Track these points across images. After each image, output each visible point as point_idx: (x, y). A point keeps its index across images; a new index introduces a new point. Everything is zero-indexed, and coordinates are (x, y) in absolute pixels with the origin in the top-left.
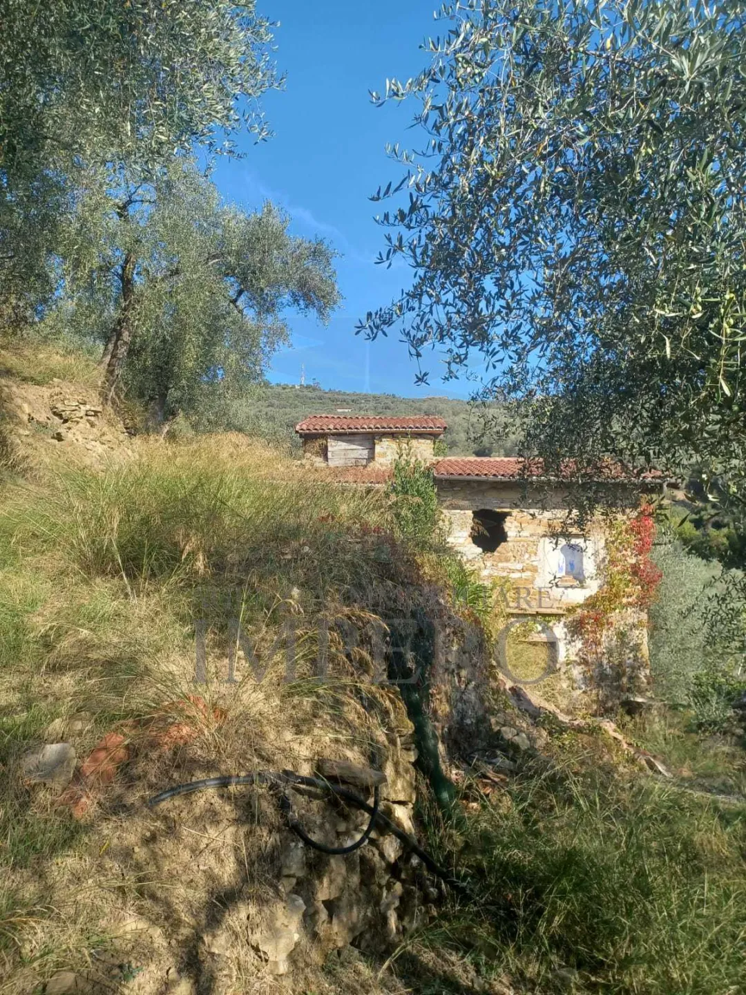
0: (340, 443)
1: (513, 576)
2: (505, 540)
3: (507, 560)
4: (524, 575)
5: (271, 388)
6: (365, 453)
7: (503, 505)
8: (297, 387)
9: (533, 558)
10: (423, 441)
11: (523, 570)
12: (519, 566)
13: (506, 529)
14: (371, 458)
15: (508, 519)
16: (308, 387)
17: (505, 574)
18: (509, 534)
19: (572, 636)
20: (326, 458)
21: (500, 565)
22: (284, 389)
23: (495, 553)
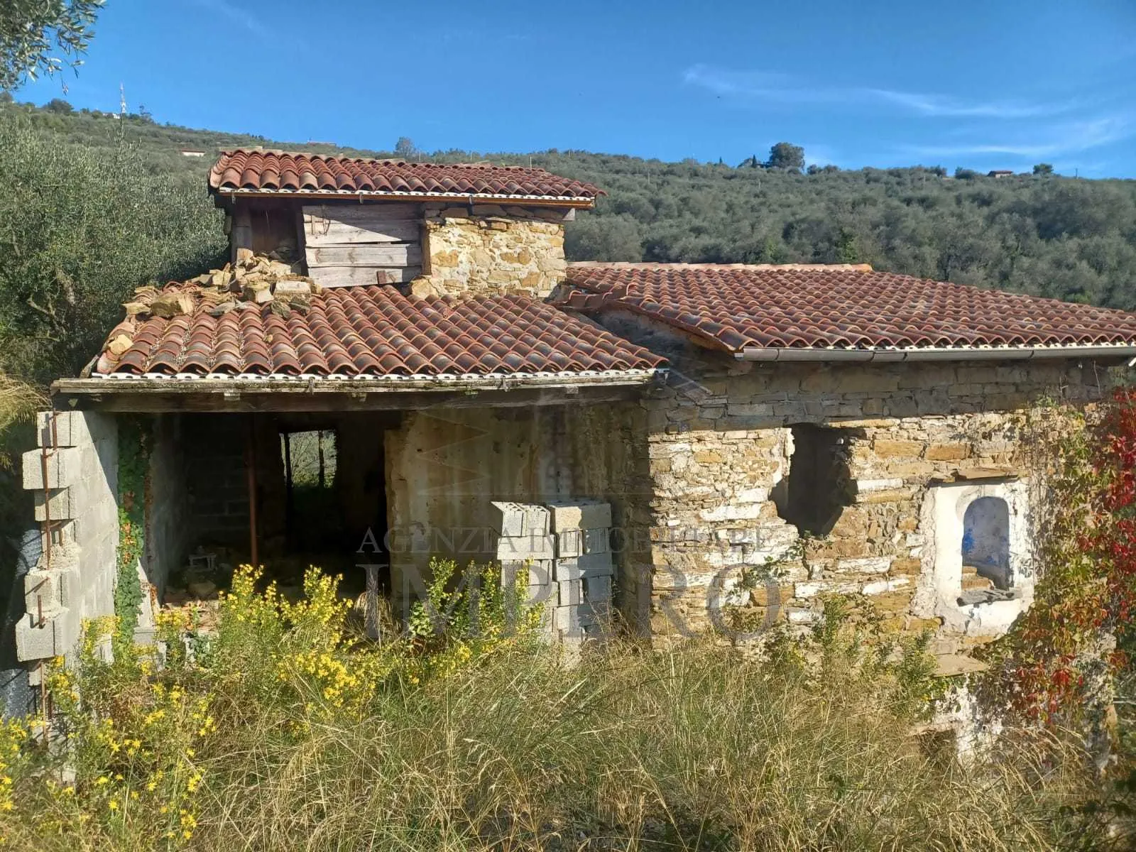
0: (336, 226)
1: (870, 589)
2: (851, 501)
3: (857, 553)
4: (891, 585)
5: (75, 114)
6: (400, 255)
7: (845, 411)
8: (116, 117)
9: (911, 541)
10: (541, 226)
11: (889, 575)
12: (883, 564)
13: (855, 473)
14: (419, 266)
15: (858, 447)
16: (133, 117)
17: (853, 588)
18: (861, 485)
19: (985, 712)
20: (302, 270)
21: (843, 565)
22: (95, 117)
23: (831, 538)
